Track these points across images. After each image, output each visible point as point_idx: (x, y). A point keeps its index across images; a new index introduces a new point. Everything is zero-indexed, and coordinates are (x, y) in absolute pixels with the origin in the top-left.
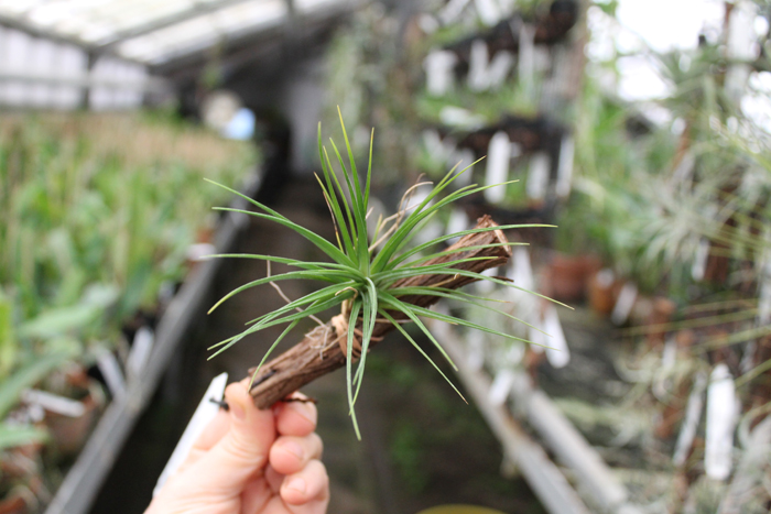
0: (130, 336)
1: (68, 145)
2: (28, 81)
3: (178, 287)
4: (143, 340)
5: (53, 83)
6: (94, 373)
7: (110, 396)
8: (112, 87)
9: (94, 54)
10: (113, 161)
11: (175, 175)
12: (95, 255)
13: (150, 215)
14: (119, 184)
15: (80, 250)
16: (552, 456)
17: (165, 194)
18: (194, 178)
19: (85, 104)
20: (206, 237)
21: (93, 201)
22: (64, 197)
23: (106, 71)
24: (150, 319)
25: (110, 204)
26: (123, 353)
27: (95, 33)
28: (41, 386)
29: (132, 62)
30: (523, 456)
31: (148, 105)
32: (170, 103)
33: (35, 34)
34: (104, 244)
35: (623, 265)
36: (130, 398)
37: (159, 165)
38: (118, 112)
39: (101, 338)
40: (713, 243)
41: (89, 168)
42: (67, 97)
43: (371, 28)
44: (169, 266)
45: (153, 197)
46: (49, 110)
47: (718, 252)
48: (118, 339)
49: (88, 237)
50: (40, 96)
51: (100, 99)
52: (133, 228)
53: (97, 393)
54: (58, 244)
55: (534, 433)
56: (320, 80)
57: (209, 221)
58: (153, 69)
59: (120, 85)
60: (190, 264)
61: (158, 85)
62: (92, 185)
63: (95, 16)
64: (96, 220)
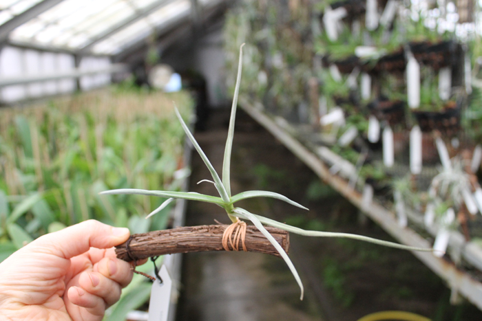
2: (42, 81)
5: (57, 79)
8: (92, 74)
9: (78, 56)
14: (118, 137)
19: (78, 87)
21: (109, 152)
23: (88, 65)
27: (76, 42)
29: (101, 56)
31: (115, 81)
32: (129, 79)
33: (41, 50)
42: (67, 86)
45: (146, 144)
46: (58, 95)
50: (51, 88)
51: (86, 83)
58: (113, 58)
59: (97, 72)
61: (118, 68)
62: (106, 144)
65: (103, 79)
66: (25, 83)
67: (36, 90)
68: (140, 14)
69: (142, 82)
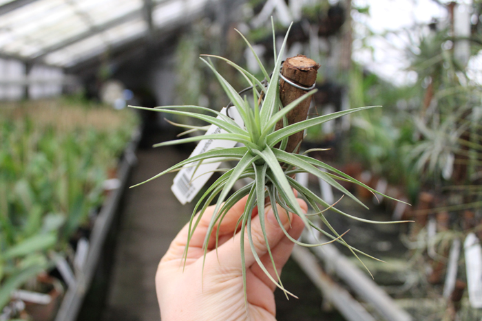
0: (74, 245)
1: (19, 124)
3: (99, 209)
4: (83, 246)
6: (55, 273)
7: (66, 287)
8: (42, 84)
9: (29, 64)
10: (50, 131)
11: (89, 136)
12: (45, 194)
13: (78, 164)
14: (54, 145)
15: (36, 191)
16: (355, 295)
17: (85, 149)
18: (102, 137)
19: (26, 95)
20: (113, 174)
21: (41, 158)
22: (22, 158)
23: (37, 74)
24: (85, 232)
25: (51, 159)
26: (71, 257)
27: (29, 51)
28: (23, 287)
29: (53, 67)
30: (336, 297)
31: (66, 92)
32: (79, 91)
34: (51, 185)
35: (377, 168)
36: (78, 285)
37: (79, 130)
38: (48, 99)
39: (58, 250)
40: (456, 156)
41: (35, 137)
42: (15, 92)
43: (203, 34)
44: (93, 197)
45: (78, 152)
47: (460, 161)
48: (67, 248)
49: (40, 183)
51: (35, 92)
52: (69, 176)
53: (58, 286)
54: (22, 189)
55: (340, 281)
56: (172, 68)
57: (113, 163)
58: (66, 70)
59: (47, 82)
60: (106, 192)
61: (71, 80)
62: (38, 149)
63: (28, 40)
64: (43, 170)
65: (53, 89)
68: (95, 30)
69: (92, 96)
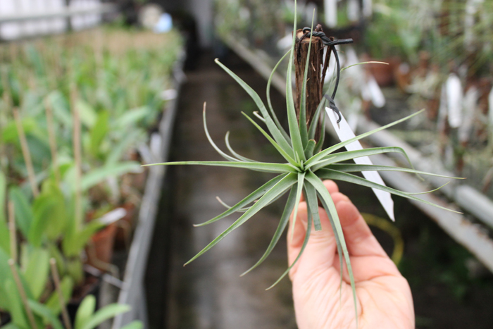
2: (36, 19)
5: (49, 18)
8: (83, 14)
19: (69, 29)
31: (105, 21)
32: (119, 18)
42: (58, 25)
50: (44, 27)
51: (78, 22)
66: (20, 21)
67: (30, 28)
69: (132, 22)
